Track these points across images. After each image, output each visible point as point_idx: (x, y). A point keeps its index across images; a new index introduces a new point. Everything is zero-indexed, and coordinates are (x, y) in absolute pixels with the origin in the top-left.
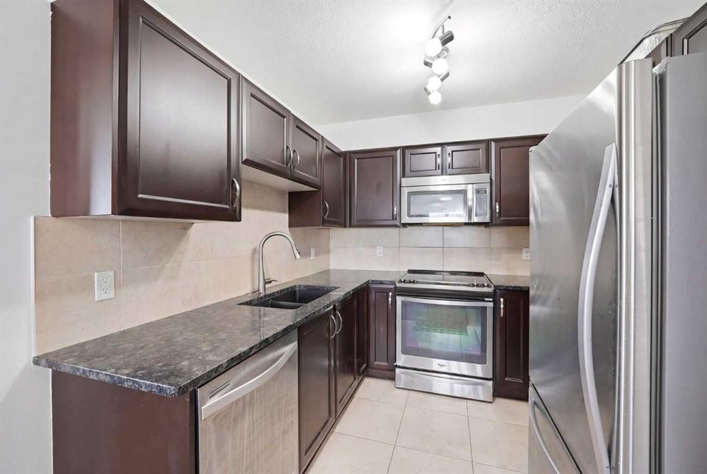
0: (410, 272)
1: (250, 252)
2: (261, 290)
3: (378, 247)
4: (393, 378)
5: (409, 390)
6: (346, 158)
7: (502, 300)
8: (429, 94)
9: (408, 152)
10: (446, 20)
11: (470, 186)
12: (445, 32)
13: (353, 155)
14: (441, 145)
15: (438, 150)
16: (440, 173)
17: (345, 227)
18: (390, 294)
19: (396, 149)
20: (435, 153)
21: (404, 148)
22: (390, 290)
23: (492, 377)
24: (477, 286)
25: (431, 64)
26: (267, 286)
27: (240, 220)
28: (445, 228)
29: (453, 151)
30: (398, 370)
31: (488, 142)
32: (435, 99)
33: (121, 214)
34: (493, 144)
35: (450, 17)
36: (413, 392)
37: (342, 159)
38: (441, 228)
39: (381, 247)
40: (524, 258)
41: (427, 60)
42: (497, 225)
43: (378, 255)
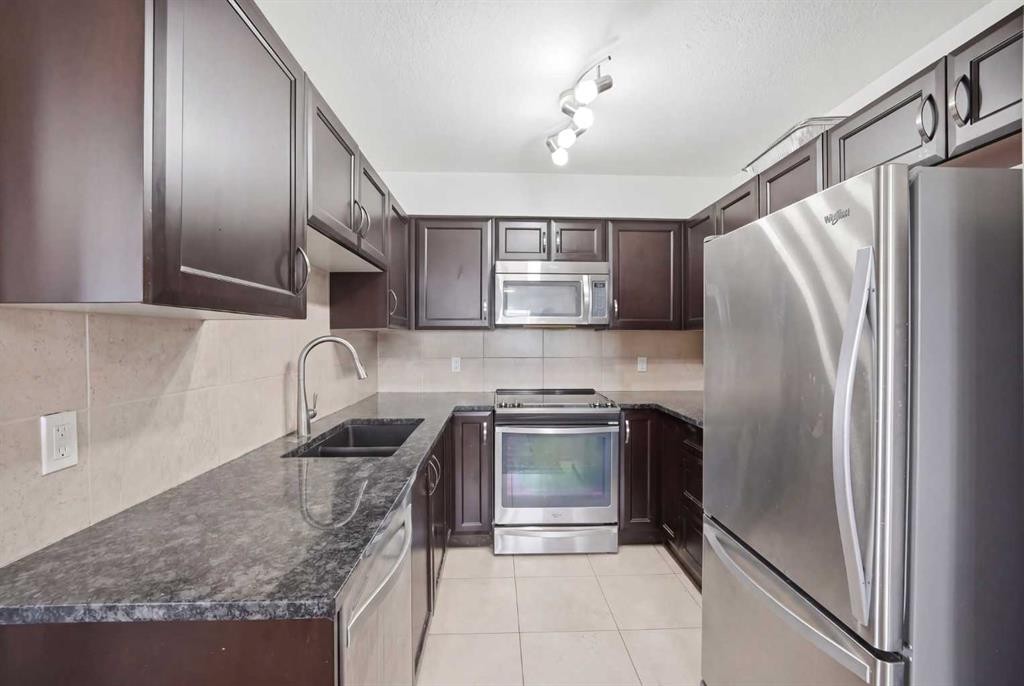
0: (500, 392)
1: (281, 369)
2: (304, 432)
3: (454, 359)
4: (490, 543)
5: (513, 555)
6: (411, 227)
7: (627, 422)
8: (553, 150)
9: (503, 225)
10: (604, 60)
11: (585, 278)
12: (602, 75)
13: (422, 223)
14: (548, 220)
15: (543, 226)
16: (546, 258)
17: (409, 329)
18: (485, 424)
19: (486, 219)
20: (540, 230)
21: (498, 220)
22: (484, 419)
23: (616, 520)
24: (600, 406)
25: (573, 113)
26: (312, 421)
27: (305, 318)
28: (545, 331)
29: (562, 230)
30: (497, 531)
31: (604, 222)
32: (560, 158)
33: (155, 302)
34: (610, 225)
35: (610, 58)
36: (521, 558)
37: (406, 226)
38: (540, 331)
39: (459, 359)
40: (639, 369)
41: (568, 106)
42: (615, 328)
43: (453, 370)
